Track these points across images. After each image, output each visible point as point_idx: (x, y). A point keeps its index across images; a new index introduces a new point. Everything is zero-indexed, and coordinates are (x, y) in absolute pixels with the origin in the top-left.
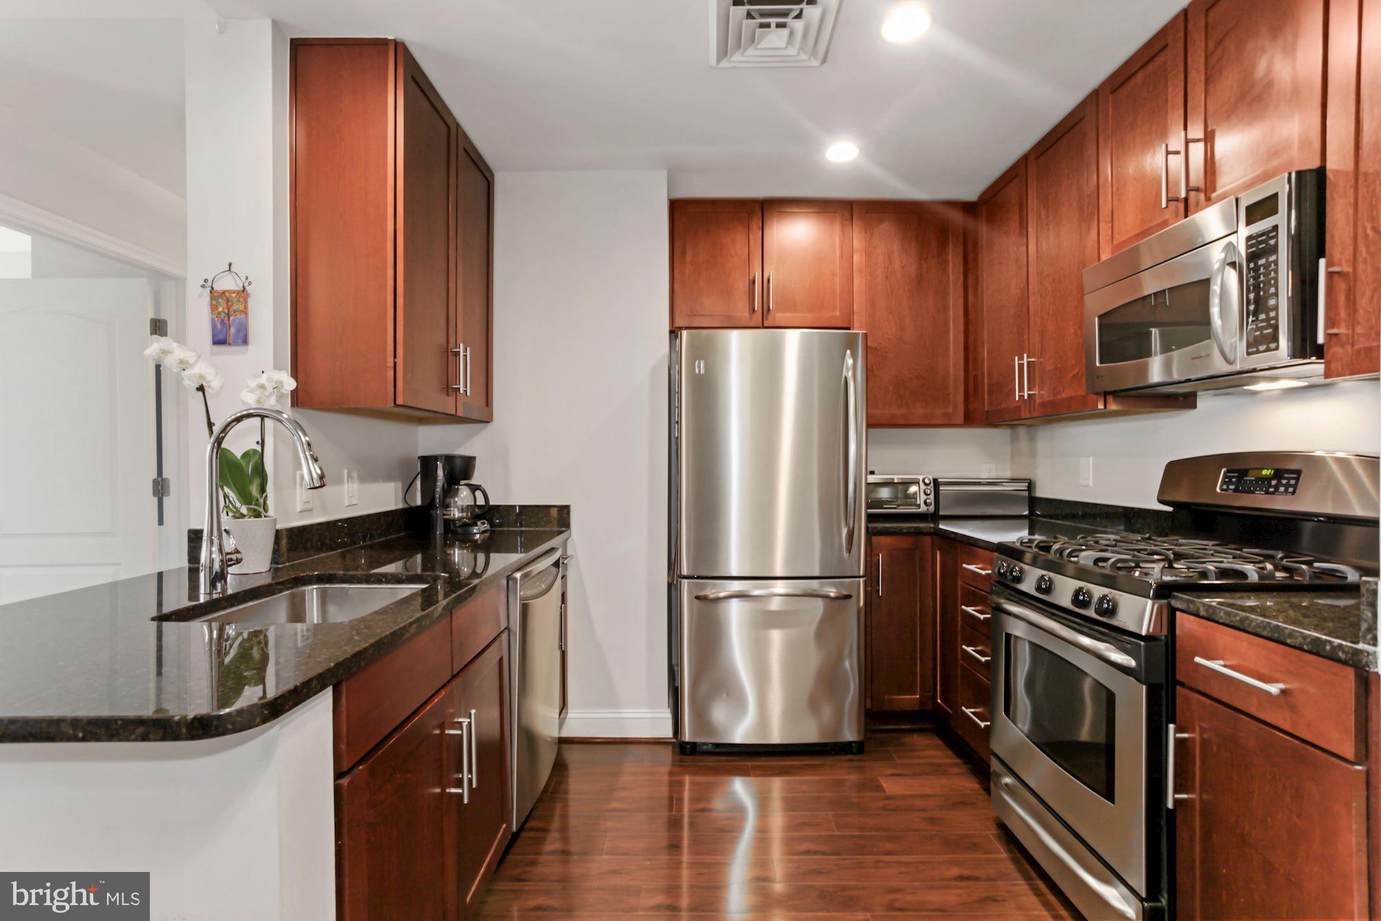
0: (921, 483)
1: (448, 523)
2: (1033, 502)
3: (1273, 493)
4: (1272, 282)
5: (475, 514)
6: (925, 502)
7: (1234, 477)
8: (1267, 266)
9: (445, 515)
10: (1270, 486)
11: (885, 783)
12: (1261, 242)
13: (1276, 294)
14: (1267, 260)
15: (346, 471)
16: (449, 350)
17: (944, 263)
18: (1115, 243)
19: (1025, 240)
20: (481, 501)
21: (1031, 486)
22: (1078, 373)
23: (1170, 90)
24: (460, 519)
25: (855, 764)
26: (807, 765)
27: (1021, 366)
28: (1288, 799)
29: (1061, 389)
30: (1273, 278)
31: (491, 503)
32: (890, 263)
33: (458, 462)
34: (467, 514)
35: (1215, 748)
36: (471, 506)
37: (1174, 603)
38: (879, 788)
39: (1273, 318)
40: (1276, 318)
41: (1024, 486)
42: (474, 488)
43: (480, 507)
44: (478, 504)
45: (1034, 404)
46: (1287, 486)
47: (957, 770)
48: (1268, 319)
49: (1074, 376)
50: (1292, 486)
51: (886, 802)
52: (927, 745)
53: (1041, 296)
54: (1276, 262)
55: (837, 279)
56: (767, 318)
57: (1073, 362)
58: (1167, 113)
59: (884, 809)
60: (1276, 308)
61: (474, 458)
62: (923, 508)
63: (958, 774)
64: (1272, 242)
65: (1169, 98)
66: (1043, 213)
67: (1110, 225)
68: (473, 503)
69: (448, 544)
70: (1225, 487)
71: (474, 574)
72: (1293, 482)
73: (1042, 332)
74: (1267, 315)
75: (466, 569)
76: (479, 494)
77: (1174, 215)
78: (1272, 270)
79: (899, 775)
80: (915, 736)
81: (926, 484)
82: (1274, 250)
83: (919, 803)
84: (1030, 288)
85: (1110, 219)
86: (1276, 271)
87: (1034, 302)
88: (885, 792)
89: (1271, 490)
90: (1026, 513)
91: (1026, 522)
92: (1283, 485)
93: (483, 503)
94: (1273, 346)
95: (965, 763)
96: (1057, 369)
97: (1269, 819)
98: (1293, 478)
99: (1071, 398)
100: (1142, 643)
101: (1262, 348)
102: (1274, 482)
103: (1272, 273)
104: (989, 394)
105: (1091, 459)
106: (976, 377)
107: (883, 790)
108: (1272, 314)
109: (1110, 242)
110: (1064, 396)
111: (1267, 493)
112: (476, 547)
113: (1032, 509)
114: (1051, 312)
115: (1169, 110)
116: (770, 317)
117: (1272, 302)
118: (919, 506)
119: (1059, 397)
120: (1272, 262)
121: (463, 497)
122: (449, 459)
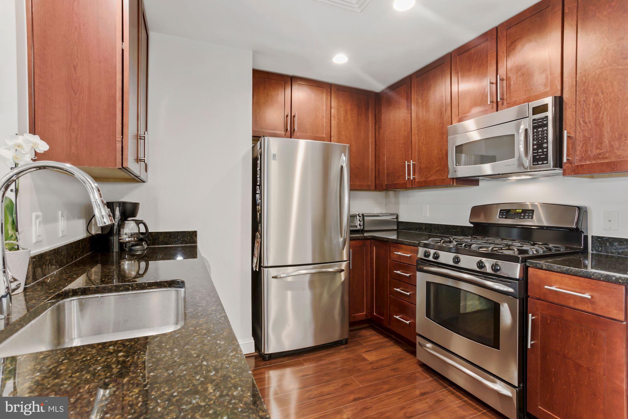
0: (357, 216)
1: (122, 245)
2: (399, 223)
3: (523, 219)
4: (545, 138)
5: (139, 238)
6: (360, 225)
7: (504, 213)
8: (543, 131)
9: (120, 239)
10: (521, 216)
11: (365, 356)
12: (540, 122)
13: (547, 143)
14: (543, 129)
15: (60, 213)
16: (139, 135)
17: (367, 117)
18: (460, 117)
19: (410, 111)
20: (143, 230)
21: (397, 218)
22: (439, 169)
23: (489, 58)
24: (129, 242)
25: (349, 349)
26: (328, 354)
27: (409, 166)
28: (589, 338)
29: (430, 176)
30: (545, 136)
31: (150, 231)
32: (347, 115)
33: (129, 207)
34: (134, 239)
35: (549, 321)
36: (137, 233)
37: (528, 264)
38: (364, 359)
39: (545, 152)
40: (547, 151)
41: (395, 217)
42: (138, 223)
43: (142, 234)
44: (141, 231)
45: (415, 182)
46: (529, 216)
47: (389, 344)
48: (543, 152)
49: (437, 171)
50: (530, 216)
51: (372, 365)
52: (370, 335)
53: (418, 136)
54: (547, 130)
55: (324, 120)
56: (293, 135)
57: (436, 164)
58: (487, 67)
59: (373, 369)
60: (547, 148)
61: (139, 203)
62: (359, 227)
63: (391, 346)
64: (545, 122)
65: (489, 61)
66: (420, 101)
67: (458, 109)
68: (138, 231)
69: (121, 257)
70: (501, 216)
71: (139, 275)
72: (531, 214)
73: (419, 151)
74: (543, 150)
75: (133, 273)
76: (141, 226)
77: (491, 108)
78: (545, 133)
79: (369, 351)
80: (364, 331)
81: (360, 217)
82: (546, 125)
83: (385, 363)
84: (412, 132)
85: (457, 107)
86: (547, 134)
87: (415, 138)
88: (368, 361)
89: (522, 217)
90: (396, 228)
91: (396, 232)
92: (527, 216)
93: (144, 231)
94: (545, 162)
95: (390, 340)
96: (427, 167)
97: (579, 347)
98: (531, 213)
99: (436, 180)
100: (517, 282)
101: (539, 163)
102: (522, 215)
103: (545, 134)
104: (387, 177)
105: (428, 205)
106: (379, 169)
107: (367, 360)
108: (545, 150)
109: (457, 116)
110: (431, 179)
111: (520, 218)
112: (140, 258)
113: (398, 227)
114: (424, 143)
115: (489, 66)
116: (294, 134)
117: (545, 145)
118: (357, 226)
119: (428, 179)
120: (545, 130)
121: (130, 228)
122: (123, 205)
